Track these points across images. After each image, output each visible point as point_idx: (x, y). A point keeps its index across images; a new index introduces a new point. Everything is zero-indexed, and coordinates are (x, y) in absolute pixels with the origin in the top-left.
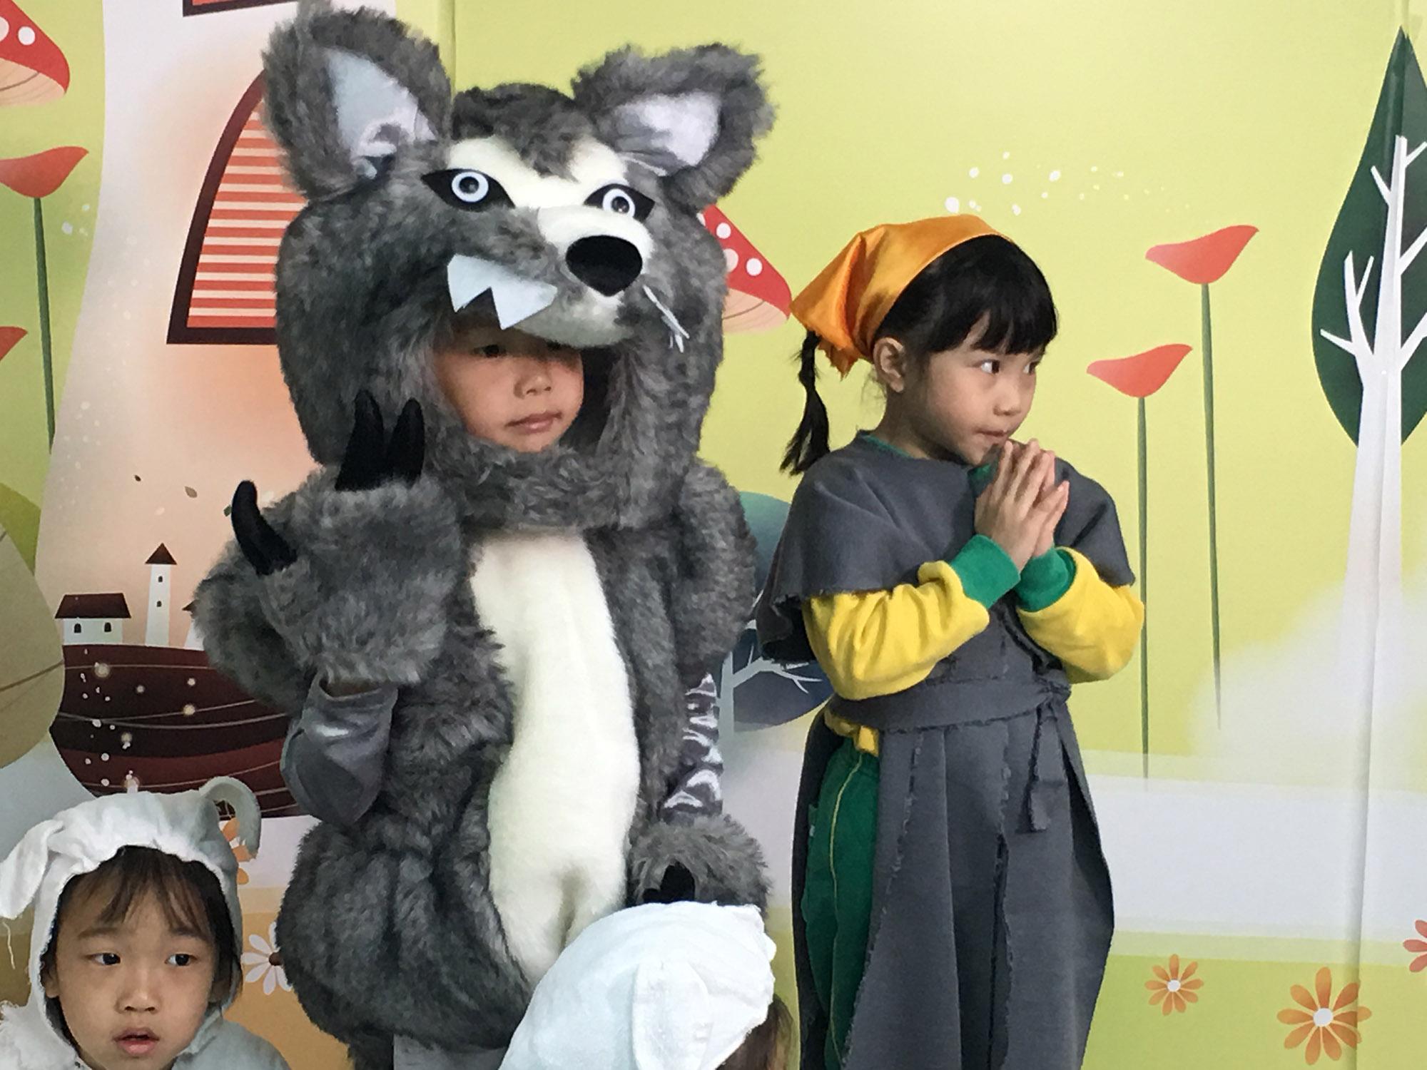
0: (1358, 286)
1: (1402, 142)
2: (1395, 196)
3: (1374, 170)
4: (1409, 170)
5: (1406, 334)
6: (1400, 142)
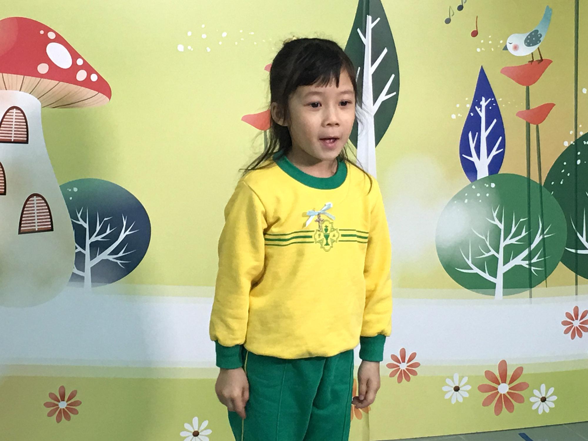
1: (369, 18)
2: (367, 41)
3: (359, 30)
4: (373, 29)
5: (375, 99)
6: (368, 18)
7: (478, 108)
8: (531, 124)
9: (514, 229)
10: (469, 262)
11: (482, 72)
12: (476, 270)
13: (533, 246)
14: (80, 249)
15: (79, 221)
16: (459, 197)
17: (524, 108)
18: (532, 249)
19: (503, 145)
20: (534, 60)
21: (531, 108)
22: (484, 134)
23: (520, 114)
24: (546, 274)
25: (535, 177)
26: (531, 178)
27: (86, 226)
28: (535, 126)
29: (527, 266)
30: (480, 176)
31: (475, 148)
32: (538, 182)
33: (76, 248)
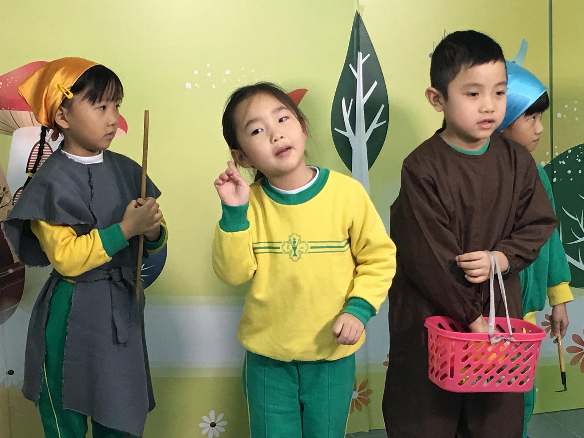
0: (347, 110)
2: (359, 75)
3: (350, 66)
4: (363, 64)
5: (367, 128)
6: (359, 54)
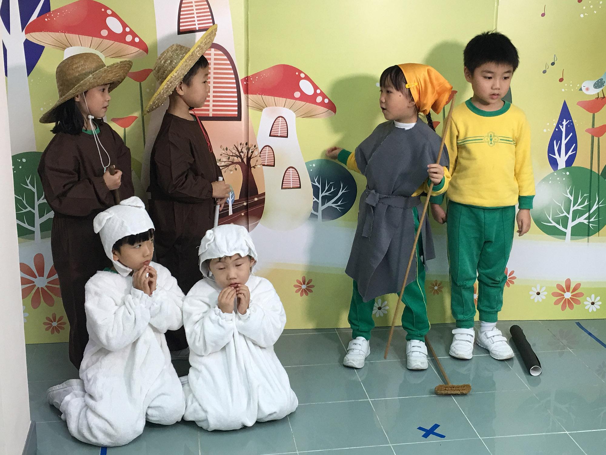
7: (561, 126)
8: (594, 137)
9: (580, 200)
10: (550, 219)
11: (565, 104)
12: (554, 224)
13: (591, 212)
14: (315, 199)
15: (315, 183)
16: (546, 180)
17: (591, 127)
18: (591, 213)
19: (575, 149)
20: (599, 97)
21: (595, 127)
22: (564, 142)
23: (588, 131)
24: (599, 229)
25: (595, 169)
26: (593, 170)
27: (320, 186)
28: (597, 138)
29: (587, 223)
30: (560, 167)
31: (558, 150)
32: (597, 173)
33: (314, 199)
